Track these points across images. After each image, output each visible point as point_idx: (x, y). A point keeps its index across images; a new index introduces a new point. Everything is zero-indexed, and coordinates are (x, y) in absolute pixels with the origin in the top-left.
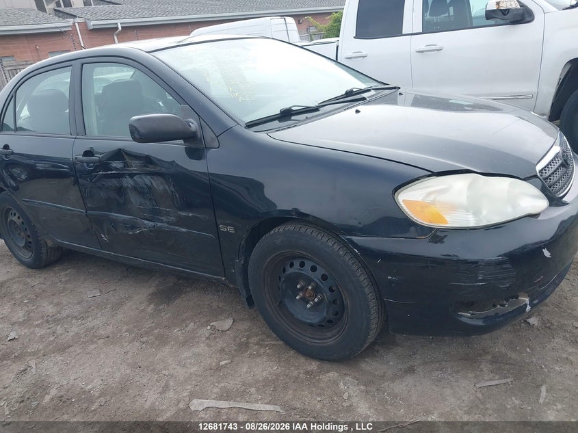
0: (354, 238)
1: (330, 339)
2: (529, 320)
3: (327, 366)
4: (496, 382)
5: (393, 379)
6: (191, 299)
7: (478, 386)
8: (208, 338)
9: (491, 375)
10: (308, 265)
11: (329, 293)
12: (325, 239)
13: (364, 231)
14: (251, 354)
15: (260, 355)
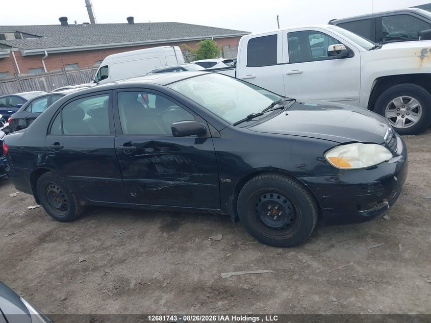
0: (304, 178)
1: (289, 235)
2: (384, 217)
3: (287, 250)
4: (377, 245)
5: (325, 251)
6: (188, 227)
7: (368, 248)
8: (211, 245)
9: (373, 243)
10: (275, 195)
11: (288, 209)
12: (287, 180)
13: (310, 174)
14: (241, 249)
15: (247, 249)
